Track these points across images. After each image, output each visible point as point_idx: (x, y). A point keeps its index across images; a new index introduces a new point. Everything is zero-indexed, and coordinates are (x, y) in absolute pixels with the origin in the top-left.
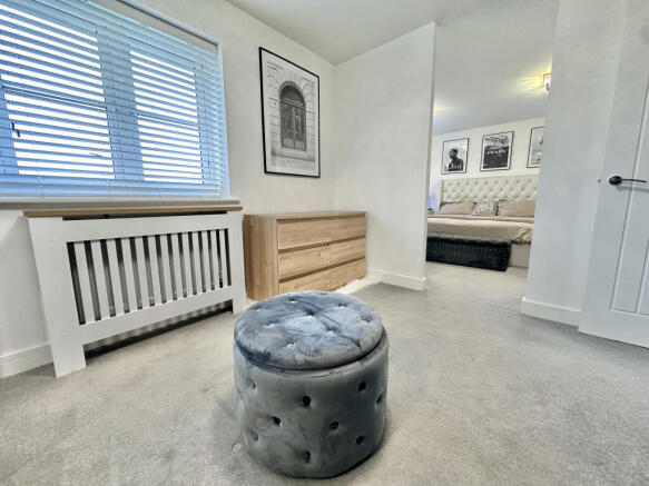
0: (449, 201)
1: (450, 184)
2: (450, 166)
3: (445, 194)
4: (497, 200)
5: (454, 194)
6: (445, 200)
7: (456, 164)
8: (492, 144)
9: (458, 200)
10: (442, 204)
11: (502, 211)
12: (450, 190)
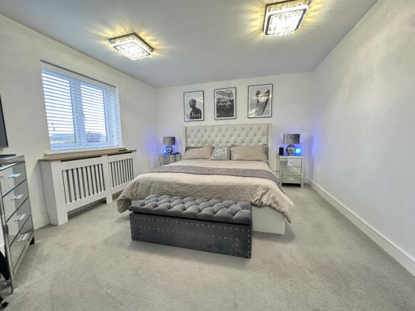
0: (193, 145)
1: (192, 131)
2: (191, 114)
3: (189, 140)
4: (229, 145)
5: (196, 139)
6: (189, 145)
7: (196, 114)
8: (222, 97)
9: (200, 145)
10: (187, 149)
11: (235, 156)
12: (192, 135)
